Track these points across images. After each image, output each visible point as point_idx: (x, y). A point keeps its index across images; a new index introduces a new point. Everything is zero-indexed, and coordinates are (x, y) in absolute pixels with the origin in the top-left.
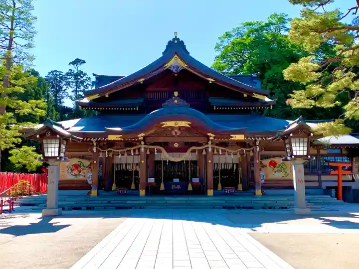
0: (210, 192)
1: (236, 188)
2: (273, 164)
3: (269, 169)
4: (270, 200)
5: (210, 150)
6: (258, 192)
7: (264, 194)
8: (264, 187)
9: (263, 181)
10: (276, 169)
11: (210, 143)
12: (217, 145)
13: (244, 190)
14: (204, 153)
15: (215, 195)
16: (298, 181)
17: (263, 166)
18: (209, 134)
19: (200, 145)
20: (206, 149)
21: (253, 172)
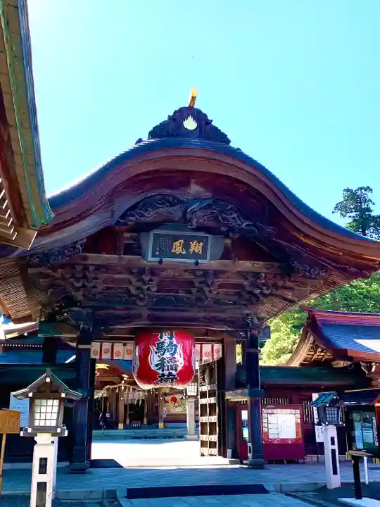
0: (121, 426)
1: (142, 422)
2: (175, 400)
3: (171, 404)
4: (170, 431)
5: (123, 388)
6: (161, 425)
7: (165, 427)
8: (165, 422)
9: (165, 416)
10: (176, 404)
11: (123, 382)
12: (129, 384)
13: (149, 423)
14: (117, 391)
15: (124, 428)
16: (190, 415)
17: (166, 402)
18: (124, 375)
19: (114, 384)
20: (120, 387)
21: (157, 407)
